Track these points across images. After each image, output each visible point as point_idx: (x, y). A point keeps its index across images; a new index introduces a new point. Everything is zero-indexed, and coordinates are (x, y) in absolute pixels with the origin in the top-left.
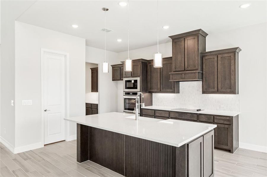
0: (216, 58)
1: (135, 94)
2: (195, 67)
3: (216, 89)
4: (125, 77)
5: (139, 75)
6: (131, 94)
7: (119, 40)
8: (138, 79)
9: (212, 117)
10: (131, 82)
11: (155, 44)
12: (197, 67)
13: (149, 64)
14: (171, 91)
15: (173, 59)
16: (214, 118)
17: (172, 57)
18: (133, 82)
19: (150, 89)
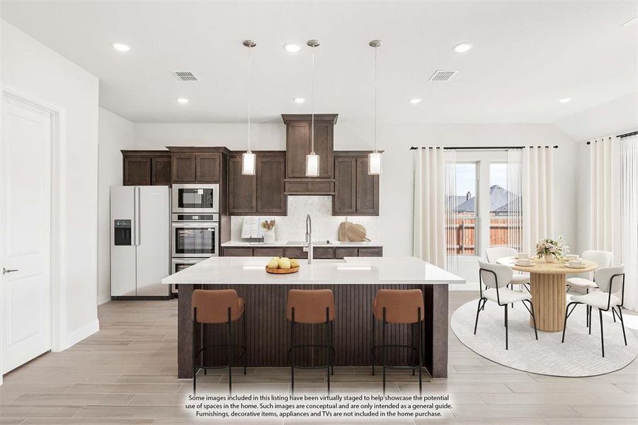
0: (355, 162)
1: (210, 218)
2: (327, 173)
3: (354, 208)
4: (176, 182)
5: (217, 178)
6: (197, 218)
7: (183, 101)
8: (216, 188)
9: (356, 250)
10: (197, 192)
11: (244, 121)
12: (330, 173)
13: (233, 160)
14: (279, 211)
15: (289, 156)
16: (358, 251)
17: (285, 152)
18: (201, 192)
19: (234, 208)
